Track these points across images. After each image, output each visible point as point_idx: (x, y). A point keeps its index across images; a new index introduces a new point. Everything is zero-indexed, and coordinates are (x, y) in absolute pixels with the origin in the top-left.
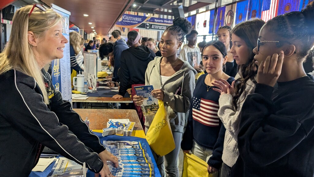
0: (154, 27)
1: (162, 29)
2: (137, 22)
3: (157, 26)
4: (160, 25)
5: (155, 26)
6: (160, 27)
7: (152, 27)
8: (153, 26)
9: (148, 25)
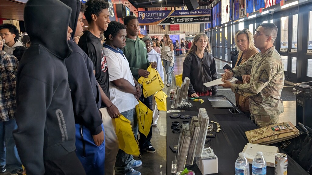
0: (180, 21)
1: (189, 21)
2: (160, 18)
3: (182, 19)
4: (186, 18)
5: (180, 19)
6: (185, 19)
7: (177, 21)
8: (178, 19)
9: (172, 19)
